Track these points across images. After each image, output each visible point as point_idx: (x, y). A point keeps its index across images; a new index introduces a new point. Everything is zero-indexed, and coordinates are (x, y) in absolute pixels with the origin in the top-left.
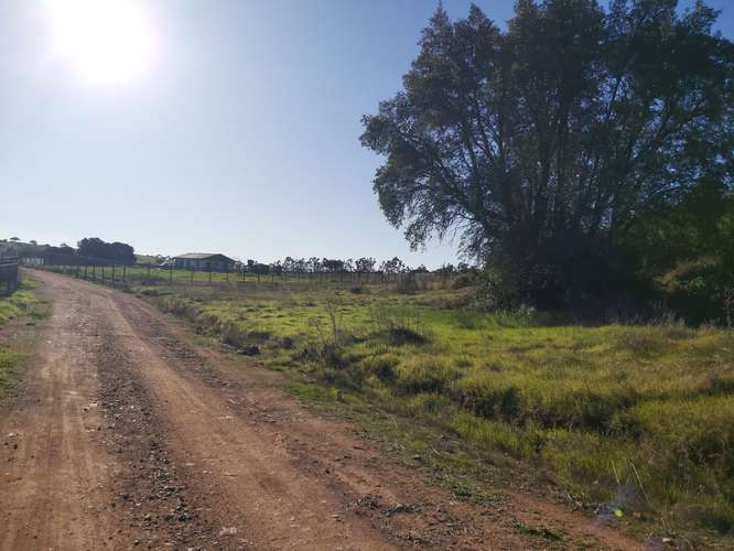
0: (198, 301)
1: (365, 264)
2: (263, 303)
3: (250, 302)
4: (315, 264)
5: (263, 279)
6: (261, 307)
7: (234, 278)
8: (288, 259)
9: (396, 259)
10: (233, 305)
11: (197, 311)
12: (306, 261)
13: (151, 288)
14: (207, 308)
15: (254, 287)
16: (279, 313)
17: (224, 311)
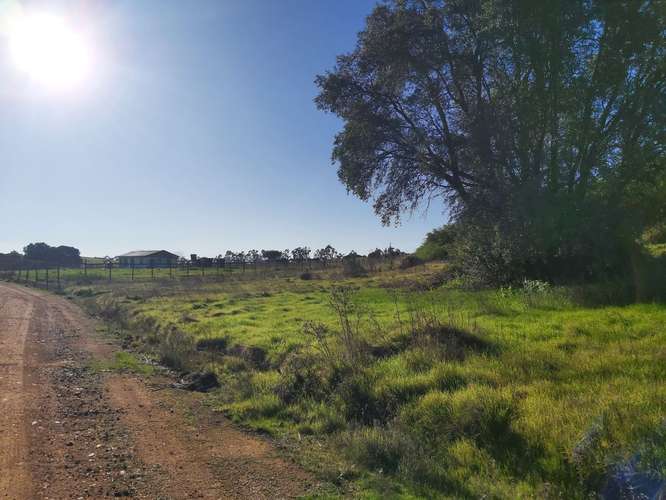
0: (136, 299)
1: (301, 253)
2: (212, 296)
3: (196, 296)
4: (254, 256)
5: (208, 272)
6: (209, 301)
7: (177, 273)
8: (229, 253)
9: (329, 247)
10: (175, 302)
11: (132, 312)
12: (246, 253)
13: (85, 288)
14: (145, 307)
15: (198, 279)
16: (233, 309)
17: (165, 310)
